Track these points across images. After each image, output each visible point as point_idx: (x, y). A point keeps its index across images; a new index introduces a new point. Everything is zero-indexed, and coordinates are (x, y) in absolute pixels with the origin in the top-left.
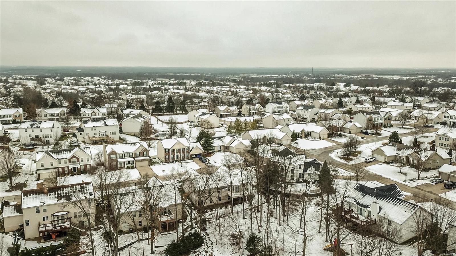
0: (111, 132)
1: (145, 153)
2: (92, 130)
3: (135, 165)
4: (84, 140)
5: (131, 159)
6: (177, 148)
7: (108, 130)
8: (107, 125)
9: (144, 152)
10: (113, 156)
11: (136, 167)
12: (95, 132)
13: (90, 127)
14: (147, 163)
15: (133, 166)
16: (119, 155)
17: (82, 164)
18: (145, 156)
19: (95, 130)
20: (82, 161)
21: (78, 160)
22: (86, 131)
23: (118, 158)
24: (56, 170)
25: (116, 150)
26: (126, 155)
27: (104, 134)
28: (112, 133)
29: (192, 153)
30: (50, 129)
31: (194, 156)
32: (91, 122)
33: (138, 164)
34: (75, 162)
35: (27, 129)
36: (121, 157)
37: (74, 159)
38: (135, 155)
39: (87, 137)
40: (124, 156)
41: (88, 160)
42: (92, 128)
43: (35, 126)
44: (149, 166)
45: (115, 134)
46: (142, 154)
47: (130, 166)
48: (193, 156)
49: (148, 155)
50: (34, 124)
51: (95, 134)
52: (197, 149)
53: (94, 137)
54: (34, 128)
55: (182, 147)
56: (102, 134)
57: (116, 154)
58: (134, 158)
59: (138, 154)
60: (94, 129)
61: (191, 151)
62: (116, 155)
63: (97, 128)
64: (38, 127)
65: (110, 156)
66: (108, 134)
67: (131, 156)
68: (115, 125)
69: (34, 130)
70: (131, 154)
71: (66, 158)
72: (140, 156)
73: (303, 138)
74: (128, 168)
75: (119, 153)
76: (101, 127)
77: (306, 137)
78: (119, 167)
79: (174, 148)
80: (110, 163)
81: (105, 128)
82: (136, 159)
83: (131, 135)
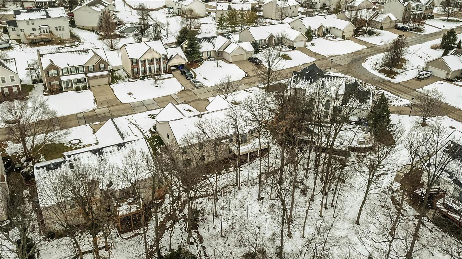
0: (56, 27)
1: (102, 65)
2: (28, 24)
3: (89, 84)
4: (18, 38)
5: (82, 76)
6: (148, 57)
7: (52, 24)
8: (50, 17)
9: (100, 65)
10: (53, 72)
12: (34, 27)
13: (25, 20)
14: (106, 81)
15: (86, 86)
16: (62, 70)
17: (3, 85)
18: (103, 71)
19: (33, 24)
20: (4, 81)
22: (20, 26)
23: (61, 74)
25: (56, 63)
26: (74, 69)
28: (58, 29)
29: (172, 63)
31: (174, 68)
32: (26, 12)
33: (92, 83)
36: (65, 73)
39: (22, 34)
40: (70, 71)
41: (13, 80)
42: (28, 21)
44: (110, 84)
45: (63, 30)
46: (97, 68)
47: (80, 85)
48: (172, 68)
49: (106, 68)
51: (34, 29)
52: (178, 58)
53: (32, 34)
55: (156, 56)
56: (44, 30)
57: (57, 69)
58: (86, 74)
59: (91, 67)
61: (169, 60)
62: (57, 71)
63: (35, 22)
65: (48, 72)
66: (53, 30)
67: (81, 71)
68: (61, 17)
73: (320, 37)
74: (78, 89)
75: (62, 67)
76: (42, 20)
77: (324, 35)
78: (65, 88)
79: (144, 58)
80: (50, 83)
81: (48, 22)
82: (89, 75)
83: (88, 30)
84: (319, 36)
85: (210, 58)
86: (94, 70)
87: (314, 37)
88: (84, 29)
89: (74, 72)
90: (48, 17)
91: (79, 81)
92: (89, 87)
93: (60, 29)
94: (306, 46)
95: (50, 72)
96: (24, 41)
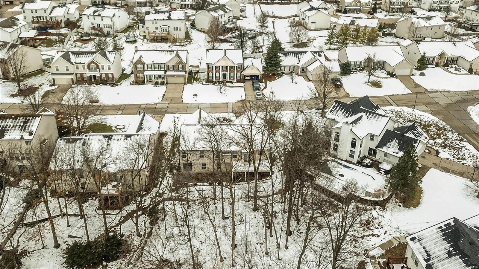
0: (174, 28)
1: (181, 66)
2: (153, 23)
3: (167, 81)
4: (144, 34)
5: (162, 73)
6: (222, 64)
7: (172, 25)
8: (171, 19)
9: (179, 65)
10: (140, 66)
12: (156, 26)
13: (151, 20)
14: (181, 80)
15: (164, 82)
16: (147, 65)
17: (102, 71)
18: (181, 71)
19: (156, 23)
20: (103, 68)
21: (98, 67)
22: (147, 24)
23: (146, 69)
25: (144, 60)
26: (156, 66)
27: (166, 30)
28: (176, 29)
29: (245, 73)
30: (110, 18)
31: (249, 78)
32: (154, 13)
33: (170, 80)
34: (95, 68)
35: (90, 16)
36: (150, 68)
37: (93, 65)
38: (167, 68)
39: (147, 31)
40: (153, 67)
41: (109, 68)
42: (152, 21)
43: (97, 14)
44: (185, 84)
45: (180, 30)
46: (176, 68)
47: (160, 80)
48: (247, 78)
49: (184, 69)
50: (97, 11)
51: (157, 28)
52: (253, 69)
53: (154, 32)
54: (96, 15)
55: (230, 64)
56: (164, 30)
57: (143, 64)
58: (166, 71)
59: (171, 67)
60: (155, 22)
61: (244, 70)
62: (143, 65)
63: (158, 22)
64: (99, 15)
65: (136, 65)
66: (172, 29)
67: (162, 68)
68: (180, 19)
69: (96, 17)
70: (162, 66)
71: (84, 63)
72: (173, 70)
73: (439, 66)
74: (157, 84)
75: (147, 63)
76: (164, 21)
77: (446, 65)
78: (147, 81)
79: (218, 65)
80: (137, 75)
81: (168, 23)
82: (168, 73)
83: (204, 32)
84: (437, 65)
85: (292, 72)
86: (173, 69)
87: (428, 66)
88: (201, 31)
89: (156, 68)
90: (169, 18)
91: (160, 76)
92: (167, 83)
93: (177, 30)
94: (413, 75)
95: (138, 66)
96: (147, 37)
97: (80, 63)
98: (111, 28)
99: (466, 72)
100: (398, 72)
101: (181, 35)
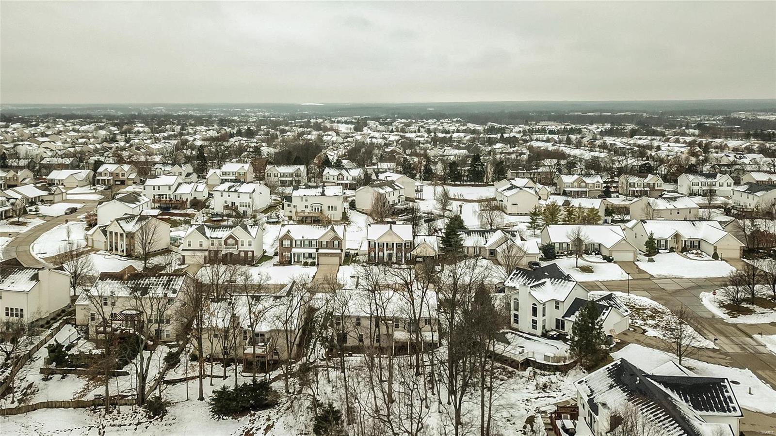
0: (329, 207)
1: (336, 243)
2: (302, 200)
3: (318, 261)
4: (290, 214)
5: (313, 251)
6: (385, 240)
7: (325, 202)
8: (325, 195)
9: (334, 242)
10: (286, 243)
11: (318, 264)
12: (307, 203)
13: (299, 196)
14: (336, 260)
15: (315, 262)
16: (296, 241)
17: (241, 248)
18: (336, 249)
19: (306, 200)
20: (242, 245)
21: (237, 242)
22: (295, 202)
23: (294, 246)
24: (207, 253)
25: (292, 235)
26: (307, 243)
27: (318, 209)
29: (416, 252)
30: (249, 195)
31: (421, 259)
32: (304, 188)
33: (322, 260)
34: (233, 245)
35: (224, 193)
36: (298, 245)
37: (231, 240)
38: (319, 245)
39: (294, 211)
40: (302, 244)
41: (250, 245)
42: (302, 198)
43: (233, 189)
44: (340, 265)
45: (336, 210)
46: (330, 245)
47: (310, 261)
49: (340, 246)
50: (233, 186)
51: (306, 207)
52: (426, 248)
53: (303, 212)
54: (232, 191)
55: (396, 241)
56: (315, 208)
57: (291, 240)
58: (317, 249)
59: (324, 243)
60: (304, 200)
61: (414, 248)
62: (291, 242)
63: (309, 199)
64: (236, 191)
65: (282, 242)
66: (325, 208)
67: (314, 245)
68: (336, 195)
69: (231, 194)
70: (314, 243)
71: (221, 238)
72: (327, 247)
73: (674, 252)
74: (306, 264)
75: (296, 238)
76: (316, 197)
77: (684, 250)
78: (294, 262)
79: (381, 241)
80: (282, 254)
81: (322, 200)
82: (320, 251)
83: (366, 214)
84: (672, 250)
85: (477, 255)
87: (660, 251)
88: (363, 213)
89: (307, 245)
90: (323, 194)
91: (310, 255)
93: (332, 209)
94: (638, 260)
95: (284, 242)
96: (294, 217)
97: (217, 238)
98: (249, 206)
99: (711, 258)
100: (616, 256)
101: (337, 215)
